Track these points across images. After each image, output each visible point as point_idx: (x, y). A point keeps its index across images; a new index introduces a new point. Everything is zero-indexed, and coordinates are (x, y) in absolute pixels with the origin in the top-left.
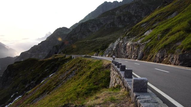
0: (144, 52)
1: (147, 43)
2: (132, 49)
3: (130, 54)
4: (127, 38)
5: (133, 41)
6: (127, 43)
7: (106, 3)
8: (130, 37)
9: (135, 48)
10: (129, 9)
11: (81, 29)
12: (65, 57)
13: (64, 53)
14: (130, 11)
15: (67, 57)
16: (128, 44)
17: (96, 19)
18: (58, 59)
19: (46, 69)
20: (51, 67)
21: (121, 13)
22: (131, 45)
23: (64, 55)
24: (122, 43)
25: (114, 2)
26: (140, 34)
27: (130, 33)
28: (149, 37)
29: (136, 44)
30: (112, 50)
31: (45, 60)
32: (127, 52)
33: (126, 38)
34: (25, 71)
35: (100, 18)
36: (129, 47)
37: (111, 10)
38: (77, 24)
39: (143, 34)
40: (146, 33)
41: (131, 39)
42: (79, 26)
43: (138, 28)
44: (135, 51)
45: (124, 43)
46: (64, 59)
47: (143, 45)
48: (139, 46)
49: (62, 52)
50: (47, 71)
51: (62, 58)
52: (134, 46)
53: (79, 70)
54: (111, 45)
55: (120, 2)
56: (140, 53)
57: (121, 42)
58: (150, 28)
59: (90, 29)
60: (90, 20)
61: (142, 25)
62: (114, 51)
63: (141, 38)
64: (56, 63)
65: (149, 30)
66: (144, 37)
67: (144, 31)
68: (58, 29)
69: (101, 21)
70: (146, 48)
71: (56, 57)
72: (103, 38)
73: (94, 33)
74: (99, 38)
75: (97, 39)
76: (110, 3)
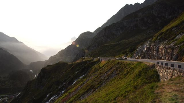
0: (178, 54)
1: (180, 46)
2: (166, 51)
3: (164, 55)
4: (159, 41)
5: (165, 44)
6: (159, 46)
7: (127, 5)
8: (161, 40)
9: (168, 51)
10: (152, 10)
11: (105, 33)
12: (93, 60)
13: (91, 56)
14: (153, 12)
15: (95, 59)
16: (161, 47)
17: (120, 22)
18: (86, 61)
19: (77, 71)
20: (81, 70)
21: (144, 15)
22: (164, 48)
23: (92, 58)
24: (154, 46)
25: (136, 4)
26: (172, 37)
27: (162, 37)
28: (182, 40)
29: (169, 47)
30: (142, 52)
31: (74, 63)
32: (160, 54)
33: (157, 41)
34: (57, 73)
35: (122, 21)
36: (162, 49)
37: (134, 13)
38: (100, 28)
39: (175, 38)
40: (178, 37)
41: (163, 42)
42: (103, 30)
43: (169, 32)
44: (169, 53)
45: (156, 46)
46: (92, 62)
47: (176, 47)
48: (172, 49)
49: (89, 55)
50: (78, 73)
51: (90, 60)
52: (167, 49)
53: (119, 71)
54: (139, 48)
55: (142, 4)
56: (174, 55)
57: (152, 44)
58: (181, 31)
59: (114, 32)
60: (114, 24)
61: (173, 29)
62: (144, 53)
63: (173, 42)
64: (86, 66)
65: (180, 33)
66: (176, 40)
67: (175, 34)
68: (82, 34)
69: (124, 24)
70: (180, 50)
71: (84, 60)
72: (127, 40)
73: (118, 36)
74: (123, 41)
75: (122, 41)
76: (131, 5)
